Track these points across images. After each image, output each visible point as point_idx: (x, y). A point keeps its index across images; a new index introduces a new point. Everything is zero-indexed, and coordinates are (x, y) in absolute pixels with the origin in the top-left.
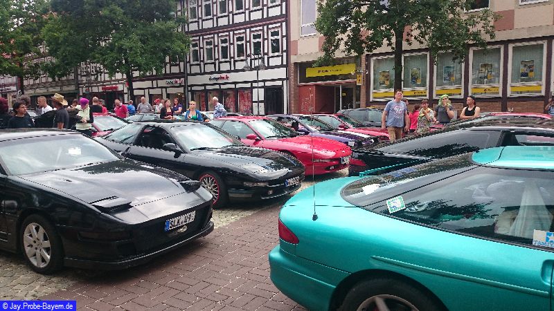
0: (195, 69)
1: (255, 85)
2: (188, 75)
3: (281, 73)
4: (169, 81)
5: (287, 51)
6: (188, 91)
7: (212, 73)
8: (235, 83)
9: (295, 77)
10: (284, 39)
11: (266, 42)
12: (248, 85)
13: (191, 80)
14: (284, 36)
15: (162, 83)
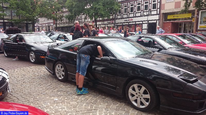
0: (119, 17)
1: (144, 22)
2: (116, 19)
3: (157, 17)
4: (109, 22)
5: (160, 8)
6: (116, 25)
7: (126, 18)
8: (135, 22)
9: (163, 19)
10: (159, 3)
11: (150, 5)
12: (141, 22)
13: (117, 21)
14: (159, 2)
15: (106, 22)
